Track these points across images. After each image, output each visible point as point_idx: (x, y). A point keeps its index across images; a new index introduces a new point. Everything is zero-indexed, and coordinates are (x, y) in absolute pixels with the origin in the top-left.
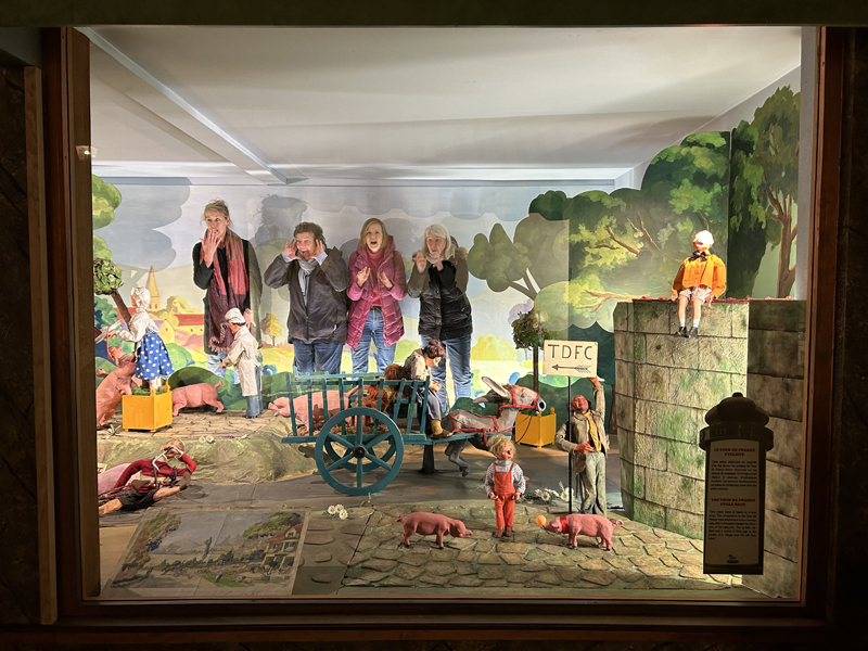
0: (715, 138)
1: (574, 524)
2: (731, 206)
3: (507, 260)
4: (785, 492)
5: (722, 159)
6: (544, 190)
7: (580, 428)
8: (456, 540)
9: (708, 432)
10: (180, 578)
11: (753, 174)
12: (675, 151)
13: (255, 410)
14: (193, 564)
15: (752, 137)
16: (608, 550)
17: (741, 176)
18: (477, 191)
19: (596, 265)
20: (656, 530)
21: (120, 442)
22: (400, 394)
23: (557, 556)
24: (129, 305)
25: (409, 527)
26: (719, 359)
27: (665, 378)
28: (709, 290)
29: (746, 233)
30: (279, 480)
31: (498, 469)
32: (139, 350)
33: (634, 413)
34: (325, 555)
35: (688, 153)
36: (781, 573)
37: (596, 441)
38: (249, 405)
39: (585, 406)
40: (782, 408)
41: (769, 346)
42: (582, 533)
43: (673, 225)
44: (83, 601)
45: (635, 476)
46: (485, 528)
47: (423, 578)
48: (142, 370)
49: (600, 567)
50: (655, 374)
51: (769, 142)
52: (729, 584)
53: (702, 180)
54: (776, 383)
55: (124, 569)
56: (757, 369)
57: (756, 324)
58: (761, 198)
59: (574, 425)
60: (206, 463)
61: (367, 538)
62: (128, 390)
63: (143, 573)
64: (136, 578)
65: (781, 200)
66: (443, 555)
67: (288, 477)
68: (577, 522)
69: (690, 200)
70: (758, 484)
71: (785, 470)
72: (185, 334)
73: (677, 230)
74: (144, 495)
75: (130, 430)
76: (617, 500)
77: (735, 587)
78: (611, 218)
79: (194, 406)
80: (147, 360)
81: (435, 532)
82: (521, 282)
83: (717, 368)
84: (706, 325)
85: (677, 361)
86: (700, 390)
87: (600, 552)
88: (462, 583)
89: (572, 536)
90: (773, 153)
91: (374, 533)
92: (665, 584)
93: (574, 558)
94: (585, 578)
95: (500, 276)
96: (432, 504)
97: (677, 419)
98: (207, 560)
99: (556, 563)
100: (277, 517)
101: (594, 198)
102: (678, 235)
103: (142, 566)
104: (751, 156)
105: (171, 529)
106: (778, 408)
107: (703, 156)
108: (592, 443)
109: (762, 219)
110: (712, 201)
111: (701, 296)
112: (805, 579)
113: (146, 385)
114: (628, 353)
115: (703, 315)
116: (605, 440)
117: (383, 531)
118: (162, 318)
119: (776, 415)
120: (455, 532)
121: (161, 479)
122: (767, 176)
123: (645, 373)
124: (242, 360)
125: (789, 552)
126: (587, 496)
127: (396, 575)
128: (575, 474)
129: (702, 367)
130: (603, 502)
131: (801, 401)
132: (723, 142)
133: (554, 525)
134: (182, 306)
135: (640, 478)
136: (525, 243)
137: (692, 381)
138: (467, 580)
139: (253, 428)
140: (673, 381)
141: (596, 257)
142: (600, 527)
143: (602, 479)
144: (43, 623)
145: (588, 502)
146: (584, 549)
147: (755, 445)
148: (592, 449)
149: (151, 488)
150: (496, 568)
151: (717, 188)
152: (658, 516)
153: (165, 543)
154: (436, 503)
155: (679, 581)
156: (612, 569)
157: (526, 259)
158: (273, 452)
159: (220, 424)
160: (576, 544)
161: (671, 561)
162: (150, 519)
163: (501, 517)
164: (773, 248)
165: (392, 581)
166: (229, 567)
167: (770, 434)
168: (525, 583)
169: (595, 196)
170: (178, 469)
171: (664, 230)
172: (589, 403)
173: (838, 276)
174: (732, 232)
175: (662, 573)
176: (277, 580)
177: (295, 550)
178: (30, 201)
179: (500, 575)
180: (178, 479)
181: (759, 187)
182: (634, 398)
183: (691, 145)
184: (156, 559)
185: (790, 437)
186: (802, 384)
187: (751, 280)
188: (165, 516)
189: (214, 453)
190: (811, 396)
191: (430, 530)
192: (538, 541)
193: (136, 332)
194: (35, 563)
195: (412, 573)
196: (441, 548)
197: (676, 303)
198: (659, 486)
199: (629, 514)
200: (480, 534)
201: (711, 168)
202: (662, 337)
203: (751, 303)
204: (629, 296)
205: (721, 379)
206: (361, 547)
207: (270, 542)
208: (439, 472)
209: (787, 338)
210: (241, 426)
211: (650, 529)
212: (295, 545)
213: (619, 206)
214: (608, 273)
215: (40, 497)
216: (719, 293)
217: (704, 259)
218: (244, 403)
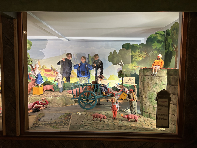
0: (162, 32)
1: (129, 116)
2: (165, 47)
3: (117, 58)
4: (174, 110)
5: (163, 37)
6: (125, 43)
7: (131, 96)
8: (104, 120)
9: (157, 97)
10: (45, 127)
11: (170, 41)
12: (153, 35)
13: (61, 91)
14: (48, 124)
15: (170, 33)
16: (137, 122)
17: (168, 41)
18: (110, 43)
19: (136, 60)
20: (147, 118)
21: (32, 97)
22: (95, 87)
23: (126, 123)
25: (94, 117)
26: (161, 81)
27: (150, 85)
29: (168, 54)
30: (66, 106)
31: (113, 104)
32: (36, 77)
33: (143, 93)
34: (76, 122)
35: (156, 36)
36: (173, 128)
37: (135, 99)
38: (60, 90)
39: (133, 91)
41: (171, 79)
42: (131, 118)
43: (153, 52)
44: (25, 131)
45: (143, 106)
46: (110, 117)
47: (97, 127)
48: (37, 82)
49: (135, 126)
50: (148, 84)
51: (173, 34)
52: (162, 130)
53: (159, 42)
54: (172, 87)
55: (33, 124)
56: (169, 84)
57: (168, 74)
58: (172, 46)
59: (130, 95)
60: (51, 102)
61: (85, 119)
62: (34, 86)
63: (38, 125)
64: (36, 126)
65: (176, 47)
66: (101, 123)
67: (68, 105)
68: (130, 116)
69: (156, 46)
70: (168, 109)
71: (174, 106)
72: (46, 74)
74: (37, 109)
75: (34, 95)
76: (139, 111)
77: (163, 130)
78: (139, 50)
79: (48, 90)
80: (38, 80)
81: (99, 118)
82: (120, 63)
83: (161, 83)
84: (159, 74)
85: (152, 82)
86: (157, 88)
87: (135, 122)
88: (105, 129)
89: (129, 119)
90: (174, 36)
91: (86, 118)
92: (148, 130)
93: (129, 124)
94: (131, 128)
95: (115, 62)
96: (99, 112)
97: (152, 94)
98: (51, 123)
99: (125, 125)
100: (66, 114)
101: (135, 46)
102: (154, 54)
103: (37, 124)
104: (170, 37)
105: (43, 116)
106: (173, 92)
107: (159, 36)
108: (134, 99)
109: (172, 51)
110: (161, 46)
111: (158, 67)
112: (178, 129)
113: (38, 85)
114: (142, 80)
115: (158, 72)
116: (137, 98)
117: (89, 118)
118: (41, 70)
119: (172, 94)
120: (104, 118)
121: (41, 106)
122: (173, 41)
123: (146, 84)
124: (59, 80)
125: (175, 123)
126: (133, 111)
127: (91, 127)
128: (130, 106)
129: (158, 83)
130: (136, 112)
131: (178, 91)
132: (164, 33)
133: (125, 117)
134: (46, 68)
135: (144, 107)
136: (121, 55)
137: (155, 86)
138: (106, 128)
139: (61, 95)
140: (152, 86)
141: (136, 58)
142: (135, 117)
143: (136, 107)
144: (17, 135)
145: (133, 112)
146: (132, 122)
147: (168, 100)
148: (134, 100)
149: (39, 107)
150: (112, 126)
151: (162, 43)
152: (148, 115)
153: (42, 119)
154: (100, 112)
155: (151, 129)
156: (137, 126)
157: (121, 58)
158: (65, 100)
159: (53, 94)
160: (130, 121)
161: (150, 125)
162: (39, 114)
163: (114, 115)
164: (174, 57)
165: (90, 128)
166: (56, 125)
167: (171, 98)
168: (118, 129)
171: (151, 53)
172: (133, 90)
173: (186, 64)
174: (165, 53)
175: (148, 127)
176: (66, 127)
177: (69, 121)
178: (15, 47)
179: (113, 127)
180: (45, 106)
181: (171, 44)
182: (143, 89)
183: (157, 34)
184: (40, 122)
185: (175, 99)
186: (178, 87)
187: (169, 64)
188: (42, 114)
189: (52, 100)
190: (180, 90)
191: (98, 117)
192: (122, 120)
193: (36, 74)
194: (15, 123)
195: (94, 126)
196: (101, 121)
197: (152, 69)
198: (148, 109)
199: (142, 115)
200: (109, 118)
201: (161, 39)
202: (149, 76)
203: (168, 70)
204: (142, 67)
205: (162, 86)
206: (84, 121)
207: (64, 119)
208: (101, 105)
209: (175, 77)
210: (58, 94)
211: (146, 118)
212: (69, 120)
213: (141, 47)
214: (138, 62)
215: (17, 109)
216: (162, 67)
217: (159, 60)
218: (59, 89)
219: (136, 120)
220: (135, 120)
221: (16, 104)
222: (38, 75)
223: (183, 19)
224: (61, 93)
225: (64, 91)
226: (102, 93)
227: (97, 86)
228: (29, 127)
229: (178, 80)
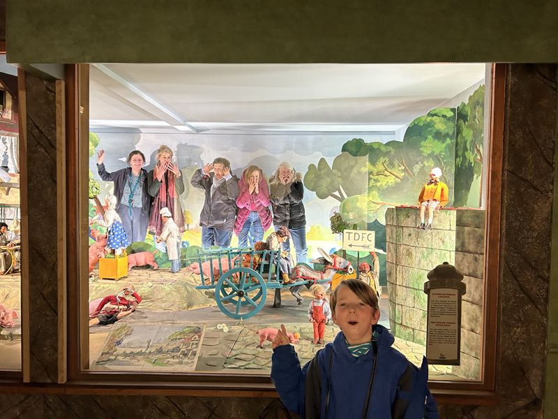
0: (447, 112)
2: (456, 151)
3: (329, 180)
4: (474, 319)
5: (451, 124)
6: (351, 138)
9: (429, 284)
10: (133, 360)
11: (467, 134)
12: (423, 119)
13: (176, 269)
14: (140, 353)
15: (467, 112)
17: (462, 135)
18: (311, 138)
19: (376, 186)
20: (408, 342)
21: (98, 285)
22: (264, 260)
24: (103, 204)
25: (263, 336)
26: (443, 242)
27: (414, 253)
28: (438, 202)
29: (464, 168)
30: (190, 309)
31: (315, 304)
32: (110, 232)
33: (396, 273)
34: (215, 351)
35: (431, 120)
36: (470, 366)
38: (173, 265)
39: (368, 269)
40: (473, 272)
41: (467, 236)
43: (422, 163)
44: (80, 371)
45: (397, 310)
46: (308, 339)
48: (111, 244)
51: (475, 116)
52: (444, 371)
53: (439, 136)
54: (470, 257)
55: (102, 355)
56: (461, 249)
57: (460, 223)
58: (472, 148)
60: (147, 299)
61: (239, 343)
62: (103, 255)
63: (113, 357)
64: (109, 360)
65: (481, 151)
67: (194, 308)
69: (432, 148)
70: (457, 314)
71: (474, 306)
73: (424, 165)
74: (112, 316)
75: (104, 279)
77: (448, 374)
78: (385, 158)
79: (140, 265)
80: (114, 238)
82: (337, 193)
83: (442, 247)
84: (436, 222)
85: (420, 243)
86: (433, 260)
90: (478, 123)
91: (243, 340)
95: (324, 190)
97: (420, 277)
98: (148, 351)
100: (187, 329)
101: (375, 147)
102: (425, 169)
103: (112, 354)
104: (467, 123)
105: (128, 334)
107: (440, 122)
109: (472, 161)
110: (445, 148)
111: (434, 206)
112: (484, 369)
114: (393, 238)
115: (434, 217)
116: (379, 288)
117: (249, 340)
119: (469, 275)
121: (121, 307)
122: (474, 135)
123: (402, 249)
124: (169, 238)
125: (476, 354)
127: (254, 363)
129: (434, 247)
131: (482, 266)
132: (452, 114)
135: (399, 312)
136: (339, 170)
137: (428, 254)
139: (175, 279)
140: (418, 255)
141: (376, 181)
144: (59, 383)
147: (456, 292)
149: (115, 312)
151: (448, 141)
152: (409, 334)
153: (125, 342)
157: (340, 179)
158: (186, 293)
159: (155, 275)
162: (116, 329)
163: (317, 332)
164: (477, 178)
165: (251, 366)
166: (160, 356)
167: (464, 286)
169: (376, 145)
170: (131, 301)
171: (417, 166)
172: (370, 267)
173: (502, 197)
174: (457, 167)
176: (187, 363)
177: (197, 347)
178: (58, 152)
180: (131, 307)
181: (471, 142)
182: (396, 264)
183: (433, 115)
184: (120, 350)
185: (477, 287)
186: (483, 257)
187: (466, 195)
188: (125, 327)
189: (152, 293)
190: (487, 264)
193: (108, 221)
194: (56, 350)
195: (263, 362)
197: (419, 209)
198: (410, 316)
200: (304, 342)
201: (445, 129)
202: (412, 229)
203: (458, 211)
204: (394, 204)
205: (445, 254)
206: (235, 348)
207: (184, 343)
209: (476, 232)
210: (168, 277)
211: (405, 341)
212: (197, 344)
213: (390, 151)
214: (383, 190)
215: (59, 313)
218: (170, 264)
221: (59, 298)
222: (113, 224)
223: (494, 80)
225: (185, 269)
228: (91, 363)
229: (483, 238)
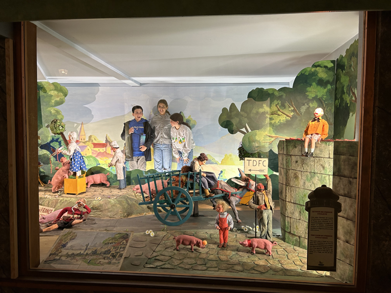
0: (328, 63)
1: (254, 243)
2: (336, 95)
3: (238, 120)
4: (348, 233)
5: (331, 73)
6: (254, 87)
7: (260, 198)
9: (309, 203)
10: (73, 261)
11: (345, 80)
12: (309, 70)
13: (123, 186)
14: (79, 255)
15: (344, 63)
16: (269, 256)
17: (340, 81)
18: (225, 88)
20: (295, 247)
21: (62, 199)
22: (189, 179)
23: (245, 258)
25: (178, 241)
26: (324, 168)
27: (300, 176)
28: (319, 136)
29: (342, 108)
30: (129, 217)
31: (221, 216)
32: (71, 159)
33: (286, 192)
34: (140, 253)
35: (315, 70)
36: (346, 271)
37: (268, 204)
38: (120, 184)
39: (263, 188)
40: (348, 193)
41: (342, 163)
42: (257, 247)
43: (308, 104)
44: (29, 269)
45: (286, 221)
46: (215, 243)
47: (181, 265)
48: (73, 168)
49: (263, 264)
50: (295, 174)
51: (351, 65)
52: (324, 275)
53: (321, 83)
54: (345, 180)
55: (50, 255)
56: (337, 173)
57: (337, 152)
58: (348, 92)
59: (258, 197)
60: (97, 209)
61: (160, 246)
62: (67, 176)
63: (57, 258)
64: (54, 260)
65: (356, 93)
66: (193, 255)
67: (133, 216)
68: (255, 242)
69: (316, 92)
70: (334, 228)
71: (349, 222)
72: (96, 151)
73: (310, 106)
74: (68, 222)
75: (67, 194)
76: (279, 232)
77: (326, 276)
78: (278, 101)
79: (97, 183)
80: (75, 163)
81: (190, 245)
82: (244, 130)
83: (322, 172)
84: (318, 152)
85: (305, 168)
86: (315, 182)
87: (265, 256)
88: (198, 268)
89: (253, 249)
90: (353, 70)
91: (164, 243)
92: (293, 273)
93: (253, 259)
94: (255, 269)
95: (234, 127)
96: (193, 231)
97: (305, 195)
98: (85, 253)
99: (244, 261)
100: (118, 235)
102: (310, 109)
103: (58, 255)
104: (344, 71)
105: (71, 239)
106: (346, 192)
107: (322, 72)
108: (266, 205)
109: (348, 102)
110: (326, 93)
111: (316, 138)
112: (356, 275)
113: (75, 174)
114: (283, 165)
115: (316, 147)
116: (272, 204)
117: (169, 244)
118: (86, 144)
119: (345, 195)
121: (76, 216)
122: (350, 81)
123: (291, 173)
124: (118, 164)
125: (350, 261)
126: (263, 230)
127: (169, 264)
128: (258, 220)
129: (316, 171)
130: (270, 233)
131: (356, 189)
132: (332, 65)
133: (244, 243)
134: (95, 139)
135: (288, 222)
136: (246, 112)
137: (312, 177)
138: (200, 267)
139: (120, 194)
140: (304, 178)
141: (271, 119)
142: (266, 245)
143: (271, 222)
144: (12, 278)
145: (264, 233)
146: (259, 255)
147: (333, 210)
148: (265, 208)
149: (71, 219)
150: (215, 262)
151: (329, 87)
152: (296, 240)
153: (69, 245)
154: (196, 230)
155: (300, 272)
156: (269, 265)
157: (246, 119)
158: (127, 205)
159: (106, 191)
160: (255, 252)
161: (298, 263)
162: (64, 234)
163: (222, 239)
164: (352, 115)
165: (166, 266)
166: (94, 257)
167: (339, 205)
168: (227, 270)
169: (271, 91)
170: (83, 212)
171: (303, 107)
172: (265, 187)
173: (373, 130)
174: (336, 107)
175: (292, 268)
176: (114, 264)
177: (124, 250)
179: (216, 266)
181: (347, 86)
182: (286, 185)
183: (316, 66)
184: (64, 251)
185: (351, 206)
186: (357, 181)
187: (343, 130)
188: (71, 233)
189: (101, 206)
190: (360, 187)
191: (188, 243)
192: (238, 250)
193: (70, 151)
195: (176, 262)
196: (192, 252)
197: (304, 141)
198: (297, 226)
199: (284, 239)
200: (212, 246)
201: (326, 78)
202: (298, 157)
203: (335, 142)
204: (284, 137)
205: (325, 177)
206: (157, 250)
207: (114, 246)
208: (200, 216)
209: (350, 159)
210: (116, 193)
211: (292, 246)
212: (124, 248)
213: (282, 95)
214: (277, 127)
215: (11, 224)
216: (324, 137)
217: (319, 121)
219: (268, 251)
220: (265, 252)
221: (10, 212)
222: (74, 153)
223: (366, 30)
224: (122, 190)
225: (129, 186)
226: (203, 191)
227: (192, 177)
228: (41, 261)
229: (356, 164)
